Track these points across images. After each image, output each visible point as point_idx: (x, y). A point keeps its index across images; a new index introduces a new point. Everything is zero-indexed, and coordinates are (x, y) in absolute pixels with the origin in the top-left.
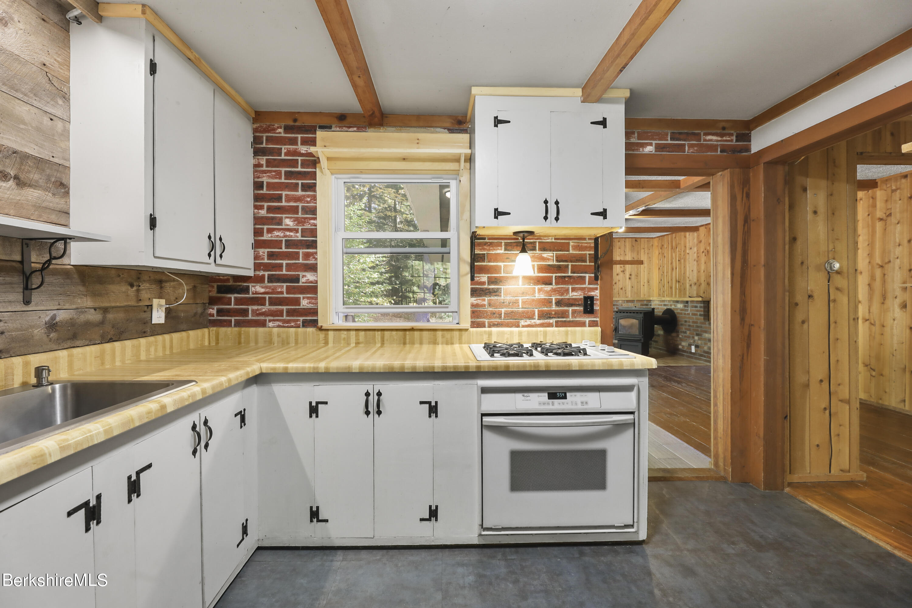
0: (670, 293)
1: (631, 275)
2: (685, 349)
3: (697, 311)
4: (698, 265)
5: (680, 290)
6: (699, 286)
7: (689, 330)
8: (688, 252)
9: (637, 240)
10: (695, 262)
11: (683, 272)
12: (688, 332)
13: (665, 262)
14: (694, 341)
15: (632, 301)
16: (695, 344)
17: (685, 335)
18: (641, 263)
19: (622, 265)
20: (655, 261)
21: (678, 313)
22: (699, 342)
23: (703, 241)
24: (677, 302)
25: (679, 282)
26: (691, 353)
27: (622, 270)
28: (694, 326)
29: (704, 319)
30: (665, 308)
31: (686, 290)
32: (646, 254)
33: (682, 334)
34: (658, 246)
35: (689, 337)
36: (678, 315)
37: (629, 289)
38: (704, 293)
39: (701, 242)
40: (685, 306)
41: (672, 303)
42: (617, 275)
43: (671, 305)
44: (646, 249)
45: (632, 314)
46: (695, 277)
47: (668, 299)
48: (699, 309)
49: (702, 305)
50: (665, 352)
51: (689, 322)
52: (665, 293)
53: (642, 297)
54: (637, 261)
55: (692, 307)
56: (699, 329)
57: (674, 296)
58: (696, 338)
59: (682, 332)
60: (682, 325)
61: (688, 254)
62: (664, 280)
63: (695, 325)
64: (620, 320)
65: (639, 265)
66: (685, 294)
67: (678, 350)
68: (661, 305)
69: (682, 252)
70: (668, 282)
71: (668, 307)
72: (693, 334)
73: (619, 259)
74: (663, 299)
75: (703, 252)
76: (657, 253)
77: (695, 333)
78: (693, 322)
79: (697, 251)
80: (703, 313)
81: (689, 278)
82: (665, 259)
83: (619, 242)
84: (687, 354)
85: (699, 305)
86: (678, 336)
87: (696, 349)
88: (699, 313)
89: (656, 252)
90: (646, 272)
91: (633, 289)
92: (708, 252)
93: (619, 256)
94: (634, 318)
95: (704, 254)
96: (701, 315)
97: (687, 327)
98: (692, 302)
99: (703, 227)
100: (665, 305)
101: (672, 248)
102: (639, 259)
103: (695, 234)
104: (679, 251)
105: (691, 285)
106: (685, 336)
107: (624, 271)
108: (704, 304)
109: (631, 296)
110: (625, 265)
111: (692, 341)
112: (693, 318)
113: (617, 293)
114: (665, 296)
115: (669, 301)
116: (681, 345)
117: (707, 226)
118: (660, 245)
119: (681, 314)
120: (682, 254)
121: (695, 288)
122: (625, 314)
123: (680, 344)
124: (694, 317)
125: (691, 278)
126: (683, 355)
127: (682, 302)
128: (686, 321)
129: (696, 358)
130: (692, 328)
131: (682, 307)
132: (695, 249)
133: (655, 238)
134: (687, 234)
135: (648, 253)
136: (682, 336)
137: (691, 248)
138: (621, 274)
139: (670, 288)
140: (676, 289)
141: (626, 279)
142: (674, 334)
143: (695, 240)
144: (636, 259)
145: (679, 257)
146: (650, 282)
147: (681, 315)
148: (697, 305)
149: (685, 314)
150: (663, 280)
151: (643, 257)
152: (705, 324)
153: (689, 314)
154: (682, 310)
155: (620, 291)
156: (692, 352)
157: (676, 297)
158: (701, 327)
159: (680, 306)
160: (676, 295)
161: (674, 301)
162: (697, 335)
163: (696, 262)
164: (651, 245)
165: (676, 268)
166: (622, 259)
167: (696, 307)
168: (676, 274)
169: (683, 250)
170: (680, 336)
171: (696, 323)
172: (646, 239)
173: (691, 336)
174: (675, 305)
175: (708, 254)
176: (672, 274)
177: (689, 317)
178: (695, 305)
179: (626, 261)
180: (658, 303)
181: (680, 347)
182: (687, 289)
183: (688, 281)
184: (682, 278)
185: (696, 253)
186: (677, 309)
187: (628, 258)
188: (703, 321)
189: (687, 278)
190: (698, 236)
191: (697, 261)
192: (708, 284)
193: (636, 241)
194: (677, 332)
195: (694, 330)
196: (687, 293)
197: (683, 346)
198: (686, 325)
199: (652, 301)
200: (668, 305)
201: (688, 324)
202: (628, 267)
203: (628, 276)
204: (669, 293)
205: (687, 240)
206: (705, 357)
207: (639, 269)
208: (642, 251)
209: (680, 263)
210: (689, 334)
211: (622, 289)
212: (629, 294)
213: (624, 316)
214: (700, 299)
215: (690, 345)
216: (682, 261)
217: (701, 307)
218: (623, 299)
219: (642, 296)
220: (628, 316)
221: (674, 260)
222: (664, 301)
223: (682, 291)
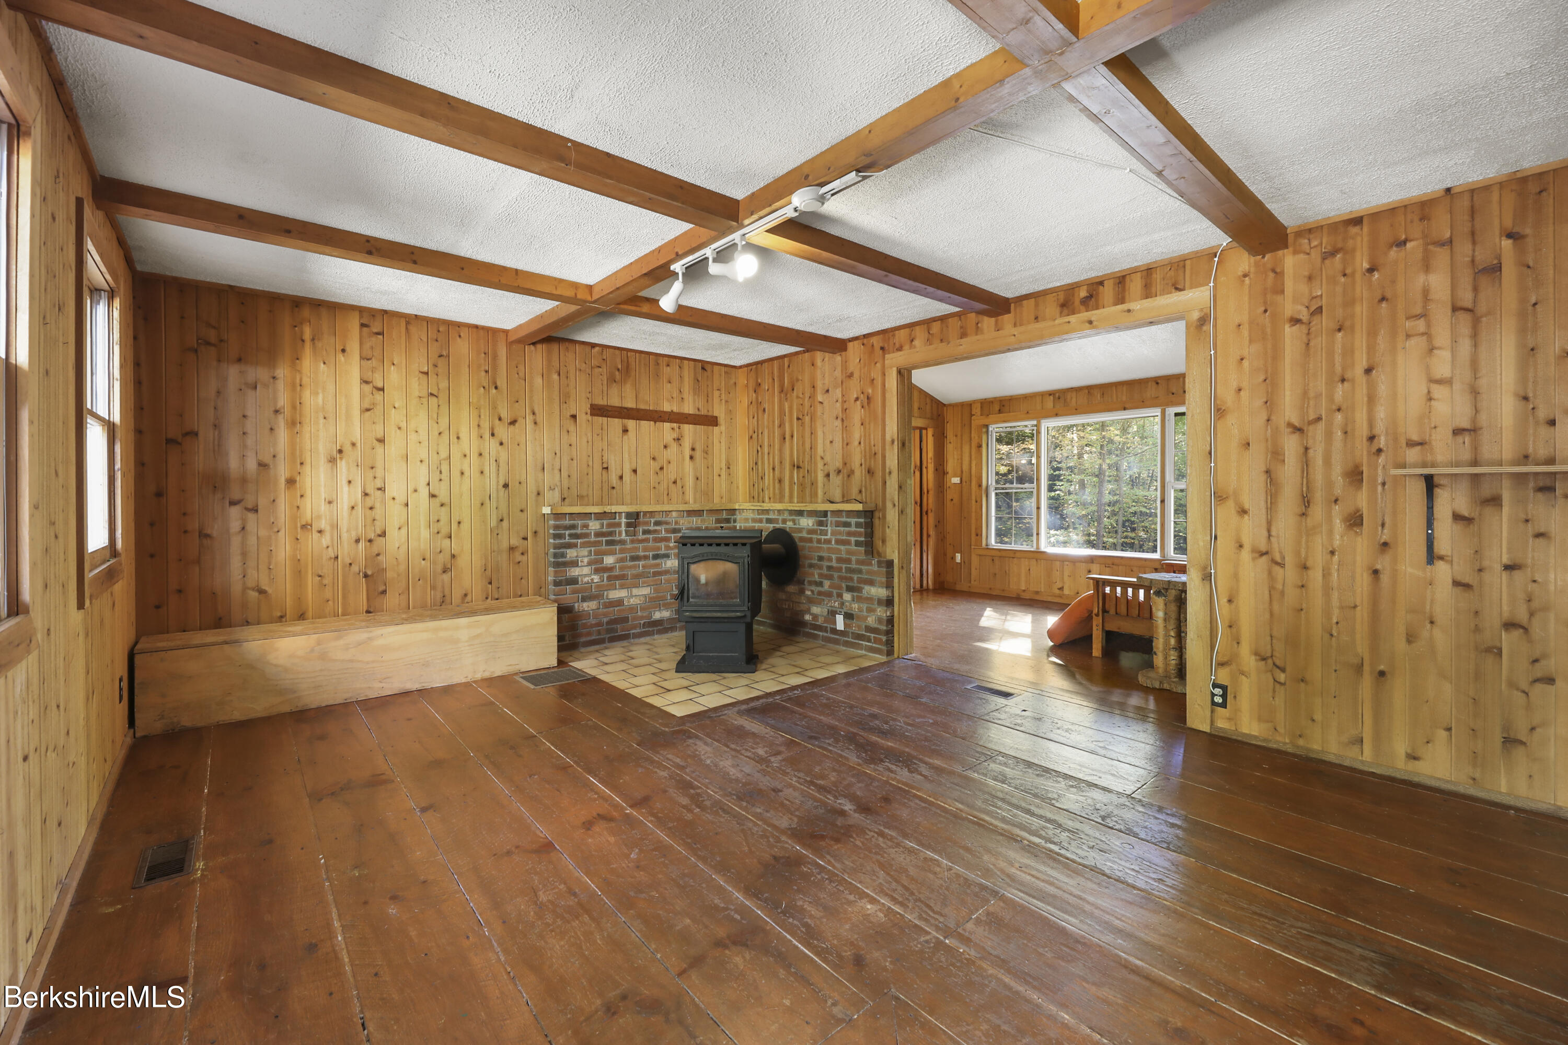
0: (777, 491)
1: (693, 449)
2: (820, 622)
3: (849, 534)
4: (845, 429)
5: (802, 486)
6: (849, 476)
7: (830, 577)
8: (820, 398)
9: (708, 367)
10: (838, 423)
11: (808, 446)
12: (827, 583)
13: (766, 423)
14: (842, 604)
15: (698, 513)
16: (845, 610)
17: (820, 589)
18: (712, 421)
19: (675, 425)
20: (742, 420)
21: (802, 539)
22: (855, 606)
23: (856, 375)
24: (800, 513)
25: (798, 467)
26: (834, 631)
27: (675, 436)
28: (841, 568)
29: (866, 553)
30: (771, 526)
31: (817, 487)
32: (723, 401)
33: (813, 588)
34: (747, 386)
35: (829, 595)
36: (800, 544)
37: (690, 482)
38: (860, 492)
39: (851, 375)
40: (821, 524)
41: (786, 516)
42: (665, 447)
43: (784, 521)
44: (723, 392)
45: (722, 549)
46: (839, 457)
47: (779, 506)
48: (853, 529)
49: (862, 520)
50: (769, 630)
51: (830, 559)
52: (766, 492)
53: (717, 502)
54: (706, 416)
55: (838, 524)
56: (855, 577)
57: (787, 498)
58: (847, 596)
59: (810, 583)
60: (811, 566)
61: (821, 403)
62: (763, 463)
63: (844, 566)
64: (693, 567)
65: (711, 428)
66: (814, 495)
67: (804, 624)
68: (761, 521)
69: (807, 399)
70: (774, 469)
71: (777, 526)
72: (840, 588)
73: (669, 410)
74: (766, 506)
75: (857, 399)
76: (745, 402)
77: (844, 585)
78: (839, 560)
79: (843, 396)
80: (863, 539)
81: (822, 458)
82: (766, 416)
83: (668, 365)
84: (825, 634)
85: (853, 521)
86: (802, 591)
87: (848, 622)
88: (853, 539)
89: (743, 400)
90: (723, 444)
91: (699, 482)
92: (868, 398)
93: (668, 400)
94: (728, 559)
95: (858, 403)
96: (858, 544)
97: (825, 571)
98: (838, 513)
99: (856, 342)
100: (769, 521)
101: (782, 391)
102: (710, 414)
103: (838, 358)
104: (798, 397)
105: (828, 475)
106: (820, 593)
107: (678, 439)
108: (865, 517)
109: (695, 502)
110: (681, 425)
111: (836, 604)
112: (840, 550)
113: (666, 493)
114: (767, 499)
115: (779, 511)
116: (811, 614)
117: (865, 341)
118: (752, 384)
119: (810, 540)
120: (807, 404)
121: (836, 480)
122: (705, 549)
123: (808, 611)
124: (842, 548)
125: (828, 458)
126: (815, 637)
127: (812, 513)
128: (821, 558)
129: (847, 644)
130: (836, 575)
131: (811, 525)
132: (838, 393)
133: (741, 367)
134: (819, 355)
135: (726, 401)
136: (812, 592)
137: (828, 391)
138: (674, 447)
139: (777, 481)
140: (792, 483)
141: (683, 460)
142: (792, 588)
143: (838, 373)
144: (703, 412)
145: (798, 410)
146: (731, 467)
147: (808, 545)
148: (848, 520)
149: (819, 541)
150: (760, 463)
151: (719, 411)
152: (871, 564)
153: (828, 542)
154: (811, 532)
155: (672, 486)
156: (838, 628)
157: (791, 501)
158: (860, 571)
159: (807, 523)
160: (791, 497)
161: (792, 512)
162: (850, 589)
163: (839, 421)
164: (732, 381)
165: (792, 436)
166: (675, 410)
167: (847, 525)
168: (792, 450)
169: (807, 395)
170: (808, 593)
171: (848, 561)
172: (723, 368)
173: (835, 592)
174: (794, 521)
175: (869, 403)
176: (781, 450)
177: (829, 548)
178: (844, 519)
179: (683, 414)
180: (751, 515)
181: (808, 617)
182: (820, 485)
183: (820, 465)
184: (807, 458)
185: (840, 400)
186: (800, 530)
187: (688, 408)
188: (863, 557)
189: (819, 458)
190: (845, 363)
191: (843, 420)
192: (869, 472)
193: (703, 368)
194: (801, 582)
195: (841, 578)
196: (820, 493)
197: (815, 617)
198: (820, 568)
199: (737, 512)
200: (777, 520)
201: (825, 564)
202: (688, 429)
203: (687, 452)
204: (774, 494)
205: (819, 373)
206: (869, 641)
207: (711, 437)
208: (716, 393)
209: (803, 425)
210: (830, 587)
211: (675, 482)
212: (690, 496)
213: (703, 554)
214: (859, 507)
215: (833, 613)
216: (807, 419)
217: (858, 525)
218: (682, 507)
219: (717, 500)
220: (712, 554)
221: (787, 418)
222: (767, 511)
223: (807, 488)
